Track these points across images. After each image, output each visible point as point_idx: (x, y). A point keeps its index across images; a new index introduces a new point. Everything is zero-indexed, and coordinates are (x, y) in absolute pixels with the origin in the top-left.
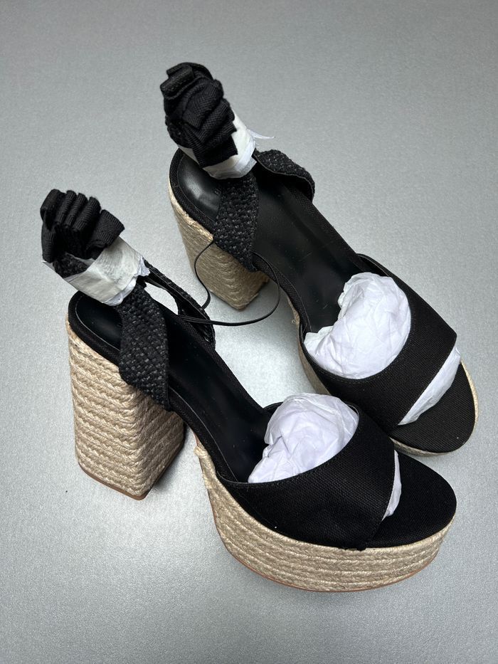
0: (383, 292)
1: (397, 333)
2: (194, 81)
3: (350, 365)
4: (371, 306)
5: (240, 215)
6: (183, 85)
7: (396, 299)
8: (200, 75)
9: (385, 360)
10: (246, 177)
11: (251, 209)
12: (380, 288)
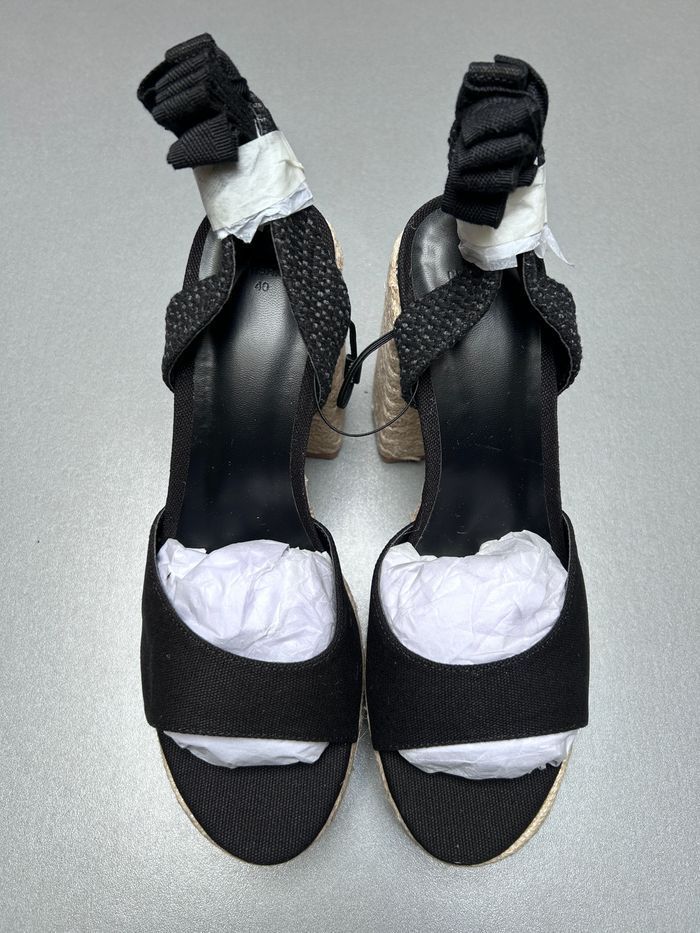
0: (534, 575)
1: (501, 637)
2: (517, 92)
3: (409, 619)
4: (502, 576)
5: (447, 316)
6: (498, 84)
7: (542, 598)
8: (533, 92)
9: (455, 656)
10: (491, 275)
11: (463, 319)
12: (536, 567)
